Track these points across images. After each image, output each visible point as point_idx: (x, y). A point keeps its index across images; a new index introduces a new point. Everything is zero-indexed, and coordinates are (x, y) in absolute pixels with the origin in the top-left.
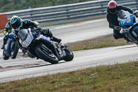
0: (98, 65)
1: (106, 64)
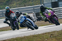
0: (17, 37)
1: (20, 36)
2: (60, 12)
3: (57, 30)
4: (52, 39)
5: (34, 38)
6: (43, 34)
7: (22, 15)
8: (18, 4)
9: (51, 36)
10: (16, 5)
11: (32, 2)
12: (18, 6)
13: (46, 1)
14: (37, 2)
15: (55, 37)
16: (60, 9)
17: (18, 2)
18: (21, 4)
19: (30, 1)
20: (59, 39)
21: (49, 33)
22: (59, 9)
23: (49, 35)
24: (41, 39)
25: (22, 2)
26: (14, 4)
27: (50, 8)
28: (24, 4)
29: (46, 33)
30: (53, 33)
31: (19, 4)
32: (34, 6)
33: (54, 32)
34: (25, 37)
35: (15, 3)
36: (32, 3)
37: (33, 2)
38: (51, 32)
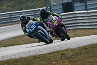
2: (76, 19)
3: (72, 48)
4: (64, 62)
5: (36, 59)
6: (50, 54)
7: (31, 21)
8: (9, 6)
9: (62, 57)
10: (7, 8)
11: (31, 2)
12: (9, 10)
13: (54, 2)
14: (40, 2)
15: (68, 58)
16: (76, 14)
17: (10, 4)
18: (15, 6)
19: (28, 1)
20: (75, 61)
21: (58, 52)
22: (74, 13)
23: (59, 56)
24: (46, 61)
25: (16, 2)
26: (3, 6)
27: (55, 14)
28: (19, 7)
29: (54, 53)
30: (65, 52)
31: (12, 7)
32: (35, 9)
33: (67, 50)
34: (21, 58)
35: (5, 5)
36: (32, 4)
37: (34, 3)
38: (62, 51)
